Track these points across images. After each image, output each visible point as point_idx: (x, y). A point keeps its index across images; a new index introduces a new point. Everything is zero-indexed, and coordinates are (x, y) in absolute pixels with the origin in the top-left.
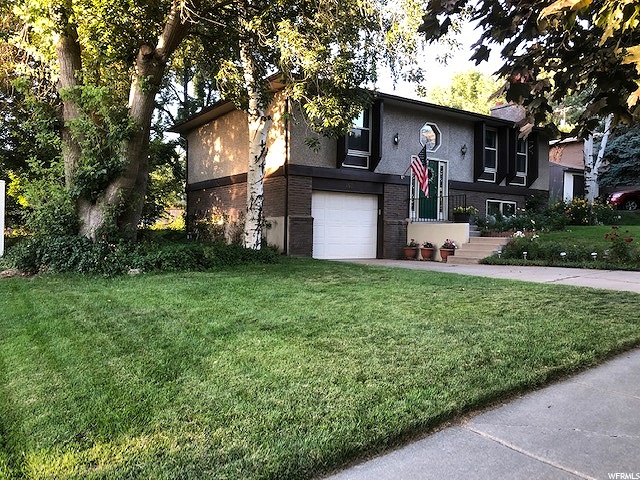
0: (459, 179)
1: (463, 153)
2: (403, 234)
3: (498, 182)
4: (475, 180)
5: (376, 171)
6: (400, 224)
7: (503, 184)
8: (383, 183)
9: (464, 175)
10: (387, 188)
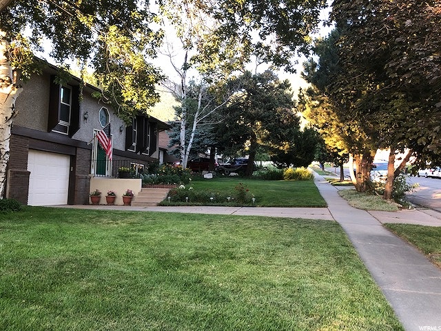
0: (118, 148)
1: (121, 131)
2: (87, 186)
3: (137, 152)
4: (126, 150)
5: (73, 138)
6: (86, 178)
7: (139, 153)
8: (76, 147)
9: (121, 146)
10: (79, 151)
